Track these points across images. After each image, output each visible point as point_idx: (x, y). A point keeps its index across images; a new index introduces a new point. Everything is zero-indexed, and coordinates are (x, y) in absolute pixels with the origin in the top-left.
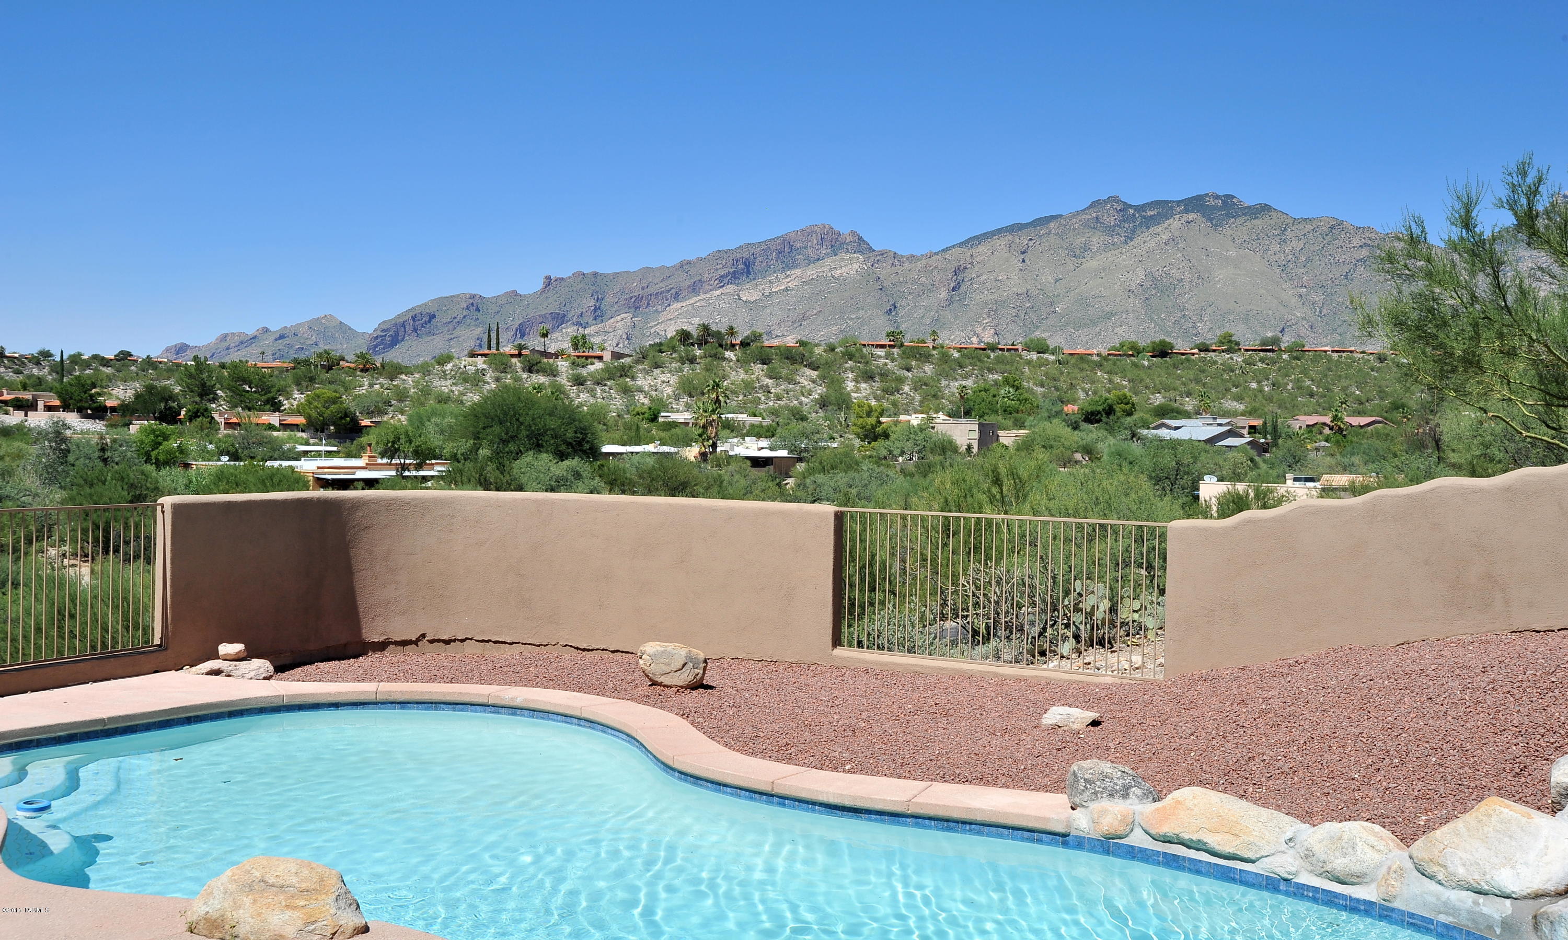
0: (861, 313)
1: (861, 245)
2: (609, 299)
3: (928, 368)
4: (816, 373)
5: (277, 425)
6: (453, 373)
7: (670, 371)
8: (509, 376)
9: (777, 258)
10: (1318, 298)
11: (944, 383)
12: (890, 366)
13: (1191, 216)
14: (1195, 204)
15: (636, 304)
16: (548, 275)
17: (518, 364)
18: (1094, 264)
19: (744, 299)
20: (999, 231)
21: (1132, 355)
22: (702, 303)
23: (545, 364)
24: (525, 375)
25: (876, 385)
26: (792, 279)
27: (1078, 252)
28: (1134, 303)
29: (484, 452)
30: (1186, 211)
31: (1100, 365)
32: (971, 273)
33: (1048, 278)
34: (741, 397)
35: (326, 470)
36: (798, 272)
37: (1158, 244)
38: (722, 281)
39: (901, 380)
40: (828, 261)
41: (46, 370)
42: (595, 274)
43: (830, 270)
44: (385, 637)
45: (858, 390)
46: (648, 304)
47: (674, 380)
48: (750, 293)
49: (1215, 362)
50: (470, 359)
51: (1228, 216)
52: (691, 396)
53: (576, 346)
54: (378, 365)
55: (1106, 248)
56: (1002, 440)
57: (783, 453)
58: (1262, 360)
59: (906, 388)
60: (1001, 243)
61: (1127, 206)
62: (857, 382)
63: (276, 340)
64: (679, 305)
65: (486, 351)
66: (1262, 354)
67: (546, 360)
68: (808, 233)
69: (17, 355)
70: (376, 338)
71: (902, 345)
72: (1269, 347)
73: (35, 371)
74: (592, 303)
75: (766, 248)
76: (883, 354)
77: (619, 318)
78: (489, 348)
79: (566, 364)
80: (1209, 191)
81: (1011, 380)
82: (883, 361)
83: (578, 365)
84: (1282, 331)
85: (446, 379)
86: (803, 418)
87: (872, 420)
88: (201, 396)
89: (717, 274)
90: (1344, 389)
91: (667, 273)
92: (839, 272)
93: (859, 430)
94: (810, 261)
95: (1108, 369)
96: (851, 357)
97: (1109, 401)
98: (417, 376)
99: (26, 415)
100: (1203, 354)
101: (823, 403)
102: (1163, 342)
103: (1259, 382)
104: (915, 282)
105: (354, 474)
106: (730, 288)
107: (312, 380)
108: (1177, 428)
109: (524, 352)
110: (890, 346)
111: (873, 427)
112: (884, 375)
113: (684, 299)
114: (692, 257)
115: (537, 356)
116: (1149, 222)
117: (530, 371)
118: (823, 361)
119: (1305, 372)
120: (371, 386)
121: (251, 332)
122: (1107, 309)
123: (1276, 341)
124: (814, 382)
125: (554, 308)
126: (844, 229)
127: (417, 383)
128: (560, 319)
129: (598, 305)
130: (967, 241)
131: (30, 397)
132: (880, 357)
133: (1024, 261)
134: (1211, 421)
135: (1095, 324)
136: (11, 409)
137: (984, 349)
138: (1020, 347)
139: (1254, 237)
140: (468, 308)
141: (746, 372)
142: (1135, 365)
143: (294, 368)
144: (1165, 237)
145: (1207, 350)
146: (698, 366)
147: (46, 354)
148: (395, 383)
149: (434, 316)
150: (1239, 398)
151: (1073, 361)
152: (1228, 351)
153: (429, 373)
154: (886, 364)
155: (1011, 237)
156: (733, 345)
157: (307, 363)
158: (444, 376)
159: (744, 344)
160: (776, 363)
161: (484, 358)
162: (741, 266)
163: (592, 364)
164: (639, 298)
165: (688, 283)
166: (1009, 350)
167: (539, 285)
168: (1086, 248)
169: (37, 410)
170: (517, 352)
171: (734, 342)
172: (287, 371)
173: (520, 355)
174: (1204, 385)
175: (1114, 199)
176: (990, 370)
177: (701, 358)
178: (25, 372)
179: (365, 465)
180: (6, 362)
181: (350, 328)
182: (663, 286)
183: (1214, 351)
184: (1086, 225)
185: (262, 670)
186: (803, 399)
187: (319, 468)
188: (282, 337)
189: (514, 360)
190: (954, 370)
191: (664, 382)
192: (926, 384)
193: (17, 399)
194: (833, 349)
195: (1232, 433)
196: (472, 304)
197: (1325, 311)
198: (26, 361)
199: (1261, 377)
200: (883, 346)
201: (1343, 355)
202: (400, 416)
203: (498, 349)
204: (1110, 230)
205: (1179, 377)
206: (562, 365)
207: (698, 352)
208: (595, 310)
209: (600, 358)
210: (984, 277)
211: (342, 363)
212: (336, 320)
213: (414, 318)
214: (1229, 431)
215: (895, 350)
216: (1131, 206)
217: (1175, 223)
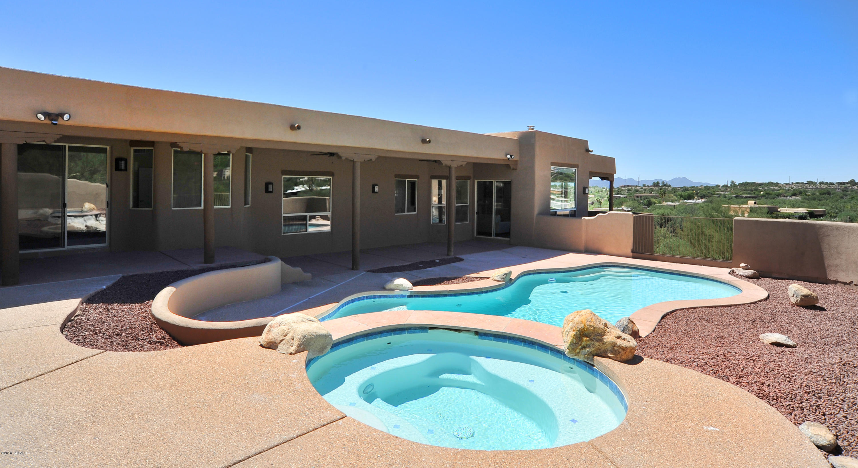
44: (836, 279)
185: (746, 273)
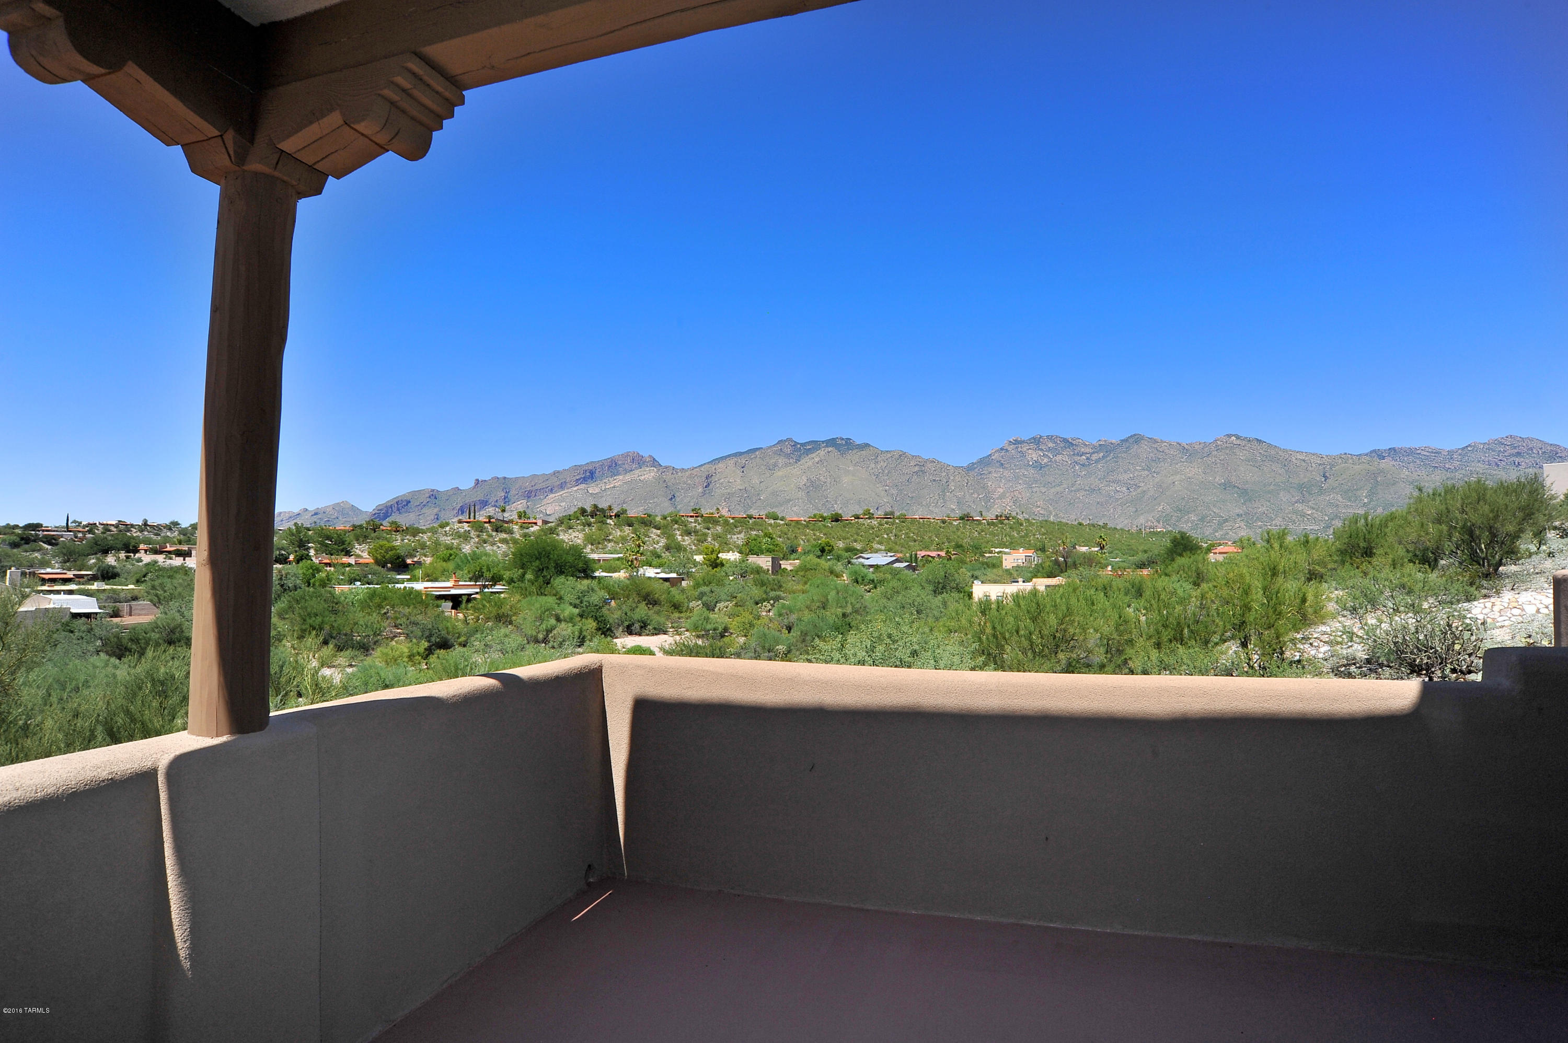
0: (656, 499)
1: (654, 463)
2: (513, 492)
3: (719, 528)
4: (659, 531)
5: (354, 564)
6: (451, 533)
7: (578, 531)
8: (485, 534)
9: (608, 469)
10: (894, 492)
11: (729, 536)
12: (698, 527)
13: (830, 449)
14: (831, 442)
15: (528, 495)
16: (477, 478)
17: (489, 527)
18: (780, 473)
19: (591, 492)
20: (729, 456)
21: (821, 521)
22: (567, 494)
23: (505, 527)
24: (494, 534)
25: (693, 538)
26: (618, 481)
27: (771, 467)
28: (801, 494)
29: (529, 576)
30: (827, 446)
31: (807, 526)
32: (714, 479)
33: (756, 481)
34: (621, 545)
35: (429, 589)
36: (621, 477)
37: (813, 463)
38: (578, 482)
39: (706, 535)
40: (637, 472)
41: (176, 533)
42: (505, 478)
43: (639, 476)
45: (684, 540)
46: (535, 495)
47: (581, 536)
48: (593, 489)
49: (864, 524)
50: (460, 525)
51: (849, 449)
52: (592, 545)
53: (520, 517)
54: (405, 528)
55: (786, 465)
56: (783, 567)
57: (674, 575)
58: (887, 523)
59: (709, 539)
60: (731, 462)
61: (796, 443)
62: (682, 536)
63: (312, 516)
64: (554, 495)
65: (469, 520)
66: (885, 520)
67: (506, 525)
68: (626, 455)
69: (155, 524)
70: (375, 514)
71: (702, 516)
72: (888, 516)
73: (169, 534)
74: (503, 494)
75: (602, 464)
76: (693, 521)
77: (519, 502)
78: (470, 518)
79: (517, 527)
80: (839, 436)
81: (768, 534)
82: (694, 524)
83: (524, 528)
84: (877, 509)
85: (447, 536)
86: (659, 557)
87: (714, 556)
88: (299, 547)
89: (575, 479)
90: (930, 537)
91: (546, 477)
92: (643, 477)
93: (707, 562)
94: (626, 472)
95: (812, 528)
96: (676, 522)
97: (822, 545)
98: (429, 534)
99: (184, 560)
100: (856, 520)
101: (668, 548)
102: (837, 514)
103: (887, 535)
104: (685, 483)
105: (450, 591)
106: (582, 486)
107: (366, 537)
108: (868, 558)
109: (492, 520)
110: (696, 516)
111: (715, 560)
112: (696, 532)
113: (556, 492)
114: (560, 469)
115: (500, 523)
116: (808, 452)
117: (497, 531)
118: (662, 525)
119: (909, 529)
120: (402, 540)
121: (296, 511)
122: (787, 497)
123: (892, 513)
124: (659, 536)
125: (481, 497)
126: (645, 454)
127: (430, 538)
128: (484, 503)
129: (506, 495)
130: (712, 461)
131: (187, 549)
132: (692, 522)
133: (743, 472)
134: (885, 555)
135: (781, 505)
136: (174, 556)
137: (746, 518)
138: (764, 517)
139: (862, 460)
140: (430, 497)
141: (621, 531)
142: (825, 526)
143: (353, 530)
144: (817, 460)
145: (858, 518)
146: (593, 528)
147: (176, 524)
148: (417, 539)
149: (410, 502)
150: (880, 543)
151: (793, 524)
152: (869, 518)
153: (436, 532)
154: (696, 526)
155: (736, 459)
156: (611, 516)
157: (361, 527)
158: (446, 534)
159: (617, 516)
160: (636, 526)
161: (468, 524)
162: (588, 474)
163: (532, 527)
164: (530, 492)
165: (558, 483)
166: (758, 518)
167: (473, 484)
168: (775, 465)
169: (191, 557)
170: (487, 520)
171: (611, 514)
172: (349, 532)
173: (489, 522)
174: (861, 536)
175: (790, 440)
176: (751, 529)
177: (594, 523)
178: (162, 535)
179: (452, 586)
180: (148, 528)
181: (358, 509)
182: (544, 485)
183: (862, 518)
184: (775, 453)
186: (655, 546)
187: (425, 588)
188: (316, 514)
189: (486, 525)
190: (733, 529)
191: (575, 537)
192: (720, 537)
193: (178, 550)
194: (665, 518)
195: (897, 561)
196: (432, 495)
197: (898, 499)
198: (162, 528)
199: (888, 532)
200: (691, 516)
201: (925, 520)
202: (424, 558)
203: (475, 519)
204: (788, 456)
205: (848, 532)
206: (516, 528)
207: (592, 520)
208: (505, 499)
209: (536, 523)
210: (723, 480)
211: (381, 527)
212: (350, 504)
213: (397, 503)
214: (896, 559)
215: (699, 518)
216: (798, 443)
217: (822, 452)
